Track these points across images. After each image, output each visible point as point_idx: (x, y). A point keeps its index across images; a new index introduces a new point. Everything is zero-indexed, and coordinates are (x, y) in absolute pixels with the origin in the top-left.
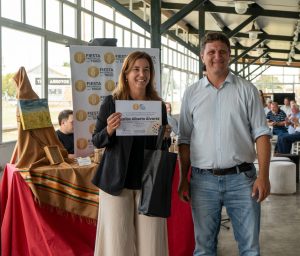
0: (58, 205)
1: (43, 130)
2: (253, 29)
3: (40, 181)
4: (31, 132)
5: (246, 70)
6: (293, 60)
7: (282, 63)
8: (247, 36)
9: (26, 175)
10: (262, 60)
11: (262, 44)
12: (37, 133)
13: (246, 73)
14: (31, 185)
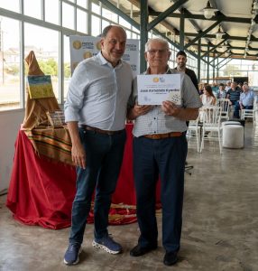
0: (53, 157)
1: (47, 99)
2: (219, 31)
3: (40, 138)
4: (37, 100)
5: (216, 61)
6: (248, 54)
7: (240, 57)
8: (214, 36)
9: (29, 134)
10: (226, 55)
11: (226, 43)
12: (42, 102)
13: (216, 63)
14: (32, 141)
